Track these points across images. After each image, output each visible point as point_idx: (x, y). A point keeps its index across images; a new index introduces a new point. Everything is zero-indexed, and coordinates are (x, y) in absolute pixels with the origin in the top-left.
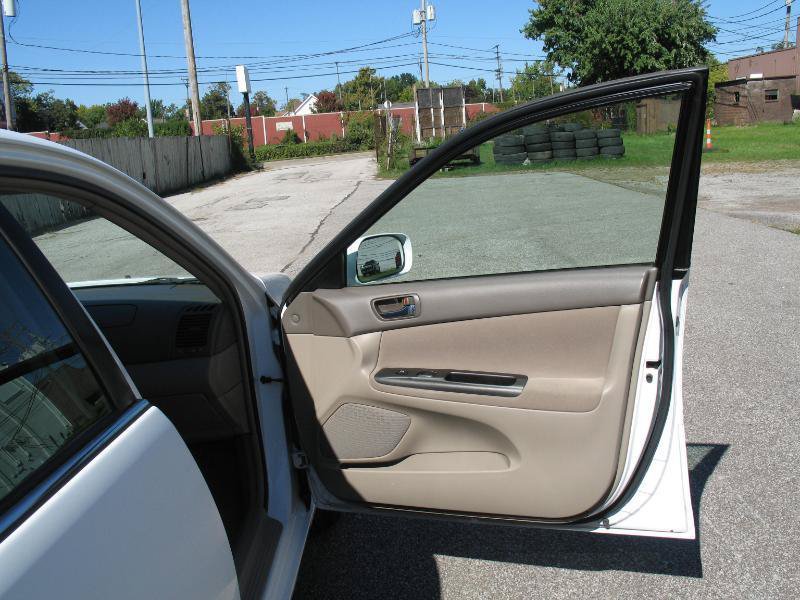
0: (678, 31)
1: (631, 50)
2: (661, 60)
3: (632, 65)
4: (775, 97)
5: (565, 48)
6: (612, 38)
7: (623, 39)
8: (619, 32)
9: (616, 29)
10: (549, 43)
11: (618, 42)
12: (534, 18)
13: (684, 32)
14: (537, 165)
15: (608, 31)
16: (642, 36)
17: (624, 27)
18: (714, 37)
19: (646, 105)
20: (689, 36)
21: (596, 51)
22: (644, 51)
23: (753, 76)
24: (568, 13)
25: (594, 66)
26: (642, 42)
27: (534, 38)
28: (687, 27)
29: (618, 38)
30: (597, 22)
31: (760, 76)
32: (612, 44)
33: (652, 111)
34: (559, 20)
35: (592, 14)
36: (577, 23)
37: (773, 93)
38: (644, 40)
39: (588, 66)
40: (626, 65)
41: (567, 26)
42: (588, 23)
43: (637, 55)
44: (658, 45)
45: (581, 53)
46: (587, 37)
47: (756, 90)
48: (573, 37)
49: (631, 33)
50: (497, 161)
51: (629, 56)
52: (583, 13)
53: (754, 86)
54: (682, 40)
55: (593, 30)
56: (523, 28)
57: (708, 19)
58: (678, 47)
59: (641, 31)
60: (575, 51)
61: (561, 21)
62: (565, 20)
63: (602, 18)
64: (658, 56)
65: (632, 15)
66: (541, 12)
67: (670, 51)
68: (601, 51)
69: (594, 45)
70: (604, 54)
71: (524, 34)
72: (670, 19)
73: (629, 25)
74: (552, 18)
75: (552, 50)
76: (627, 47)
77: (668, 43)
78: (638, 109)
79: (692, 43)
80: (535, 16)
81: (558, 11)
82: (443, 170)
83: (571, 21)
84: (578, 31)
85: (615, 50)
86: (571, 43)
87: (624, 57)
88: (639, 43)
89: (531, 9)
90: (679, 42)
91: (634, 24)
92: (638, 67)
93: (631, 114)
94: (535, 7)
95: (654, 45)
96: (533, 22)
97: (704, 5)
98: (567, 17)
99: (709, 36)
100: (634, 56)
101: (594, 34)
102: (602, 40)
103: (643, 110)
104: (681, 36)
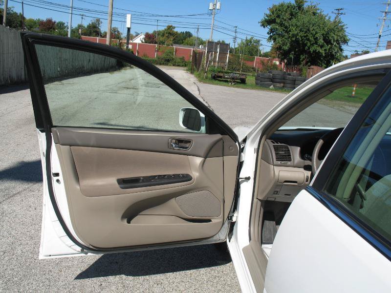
0: (333, 36)
1: (310, 42)
2: (323, 49)
3: (309, 48)
5: (279, 34)
6: (302, 34)
7: (307, 36)
8: (306, 32)
9: (305, 30)
10: (272, 31)
11: (305, 36)
13: (335, 37)
14: (277, 89)
15: (301, 30)
16: (316, 36)
17: (309, 30)
18: (347, 43)
19: (313, 69)
20: (337, 40)
21: (294, 39)
22: (316, 43)
24: (283, 19)
25: (291, 46)
27: (264, 27)
28: (337, 35)
29: (305, 35)
30: (296, 25)
32: (301, 37)
33: (315, 72)
34: (278, 21)
35: (294, 20)
36: (286, 24)
38: (317, 38)
39: (288, 45)
40: (306, 48)
41: (281, 25)
42: (292, 25)
43: (312, 45)
44: (323, 42)
45: (286, 39)
46: (290, 31)
48: (284, 30)
49: (312, 34)
50: (257, 84)
51: (309, 44)
52: (290, 19)
54: (334, 42)
55: (294, 29)
56: (260, 21)
57: (346, 34)
58: (332, 44)
59: (316, 33)
60: (283, 37)
63: (299, 24)
64: (322, 47)
65: (313, 25)
66: (270, 16)
67: (328, 45)
68: (296, 39)
69: (293, 35)
70: (297, 41)
71: (260, 24)
72: (331, 30)
73: (311, 29)
74: (275, 19)
75: (272, 34)
76: (308, 40)
77: (328, 41)
78: (309, 70)
79: (338, 44)
80: (267, 16)
81: (278, 16)
83: (284, 22)
84: (286, 27)
85: (302, 40)
86: (281, 32)
87: (306, 45)
88: (314, 39)
89: (266, 13)
90: (332, 41)
91: (313, 29)
92: (311, 50)
93: (304, 71)
94: (268, 12)
95: (321, 41)
96: (266, 19)
97: (345, 27)
98: (282, 20)
99: (345, 41)
100: (311, 44)
101: (294, 31)
102: (297, 34)
103: (311, 70)
104: (334, 39)
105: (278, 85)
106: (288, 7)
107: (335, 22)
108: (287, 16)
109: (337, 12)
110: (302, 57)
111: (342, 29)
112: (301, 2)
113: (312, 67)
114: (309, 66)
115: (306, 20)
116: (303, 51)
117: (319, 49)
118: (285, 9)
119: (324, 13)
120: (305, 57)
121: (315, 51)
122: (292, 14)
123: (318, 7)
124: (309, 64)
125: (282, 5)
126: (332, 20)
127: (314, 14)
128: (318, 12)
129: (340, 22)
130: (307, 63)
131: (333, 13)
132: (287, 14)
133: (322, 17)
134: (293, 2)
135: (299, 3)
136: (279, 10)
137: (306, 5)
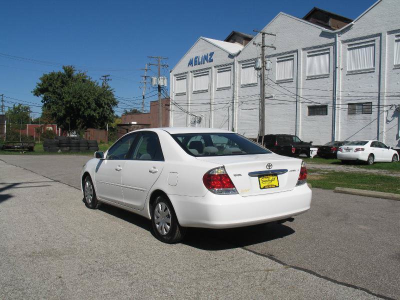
0: (103, 100)
1: (84, 107)
2: (96, 112)
3: (83, 113)
5: (53, 102)
6: (75, 100)
7: (80, 101)
8: (79, 98)
9: (77, 96)
10: (45, 99)
11: (78, 102)
12: (39, 87)
13: (106, 101)
14: (64, 152)
15: (74, 97)
16: (89, 101)
17: (81, 96)
18: (117, 105)
19: (89, 131)
20: (108, 104)
21: (68, 105)
22: (89, 107)
23: (133, 123)
25: (66, 112)
27: (38, 96)
28: (107, 99)
30: (68, 92)
31: (135, 123)
32: (75, 103)
33: (92, 134)
34: (50, 89)
35: (66, 88)
36: (59, 92)
38: (89, 103)
39: (63, 112)
40: (81, 113)
41: (54, 92)
42: (65, 93)
43: (86, 109)
44: (95, 106)
45: (60, 105)
46: (63, 98)
48: (57, 98)
49: (84, 99)
50: (45, 150)
51: (83, 109)
52: (62, 87)
53: (135, 127)
54: (105, 105)
55: (67, 96)
56: (33, 91)
57: (115, 97)
58: (104, 107)
59: (88, 99)
60: (57, 104)
61: (51, 90)
62: (54, 90)
63: (71, 91)
64: (95, 110)
65: (85, 92)
66: (42, 85)
67: (100, 108)
68: (71, 105)
69: (67, 102)
70: (71, 106)
71: (33, 93)
72: (101, 95)
73: (83, 95)
74: (47, 88)
75: (46, 102)
76: (82, 105)
77: (99, 105)
78: (86, 133)
79: (108, 106)
80: (39, 85)
81: (51, 85)
82: (22, 152)
83: (56, 90)
84: (59, 95)
85: (76, 105)
86: (55, 100)
87: (80, 110)
88: (87, 104)
89: (38, 82)
91: (85, 95)
92: (86, 114)
94: (40, 82)
95: (94, 105)
96: (38, 88)
97: (113, 91)
98: (55, 88)
99: (115, 104)
101: (67, 98)
102: (71, 101)
103: (88, 133)
104: (105, 103)
105: (65, 149)
106: (59, 76)
107: (104, 87)
108: (59, 84)
109: (104, 78)
110: (78, 122)
111: (110, 93)
112: (70, 71)
113: (88, 129)
114: (86, 129)
115: (77, 87)
116: (78, 116)
117: (92, 113)
118: (56, 78)
119: (93, 80)
120: (81, 121)
121: (89, 115)
122: (63, 82)
123: (86, 74)
124: (85, 127)
125: (53, 74)
126: (100, 85)
127: (84, 81)
128: (87, 79)
129: (108, 87)
130: (83, 127)
131: (100, 79)
132: (58, 83)
133: (91, 84)
134: (63, 71)
135: (69, 72)
136: (51, 79)
137: (75, 74)
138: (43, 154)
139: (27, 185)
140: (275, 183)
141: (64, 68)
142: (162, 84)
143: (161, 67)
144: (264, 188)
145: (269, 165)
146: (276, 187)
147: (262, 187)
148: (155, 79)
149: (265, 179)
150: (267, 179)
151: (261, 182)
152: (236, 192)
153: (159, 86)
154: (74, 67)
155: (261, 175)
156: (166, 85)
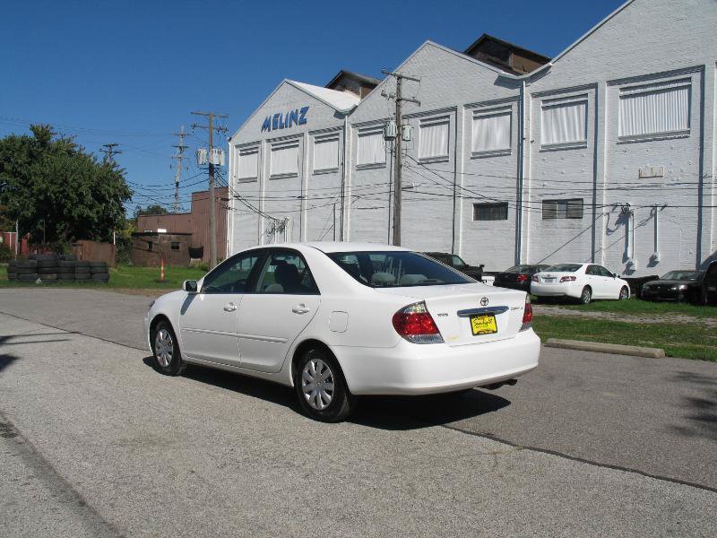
0: (105, 189)
1: (71, 200)
2: (94, 210)
3: (70, 212)
4: (178, 248)
5: (13, 191)
6: (54, 188)
7: (64, 191)
8: (62, 185)
9: (59, 181)
11: (60, 192)
13: (112, 191)
14: (47, 283)
15: (52, 182)
16: (80, 190)
17: (66, 181)
18: (130, 198)
19: (81, 245)
20: (115, 195)
21: (42, 197)
22: (82, 202)
23: (160, 231)
24: (17, 163)
25: (37, 210)
26: (80, 195)
28: (114, 187)
29: (61, 189)
30: (42, 173)
31: (164, 231)
32: (55, 193)
33: (87, 250)
34: (8, 167)
35: (37, 167)
36: (24, 172)
37: (175, 245)
38: (81, 193)
39: (32, 209)
40: (65, 211)
41: (15, 173)
42: (35, 174)
43: (75, 205)
44: (92, 199)
45: (26, 198)
46: (32, 184)
47: (165, 242)
48: (20, 183)
49: (71, 187)
50: (11, 279)
51: (69, 205)
52: (29, 164)
53: (164, 239)
54: (110, 197)
55: (40, 180)
57: (127, 183)
58: (107, 202)
59: (80, 186)
60: (21, 194)
61: (9, 168)
62: (14, 168)
64: (91, 207)
65: (72, 174)
67: (101, 204)
68: (47, 198)
69: (40, 192)
70: (47, 200)
72: (102, 179)
73: (70, 179)
76: (67, 197)
77: (100, 198)
78: (74, 248)
79: (116, 201)
81: (8, 160)
83: (19, 170)
84: (24, 178)
85: (57, 197)
86: (17, 187)
87: (64, 206)
88: (77, 195)
90: (107, 198)
91: (74, 180)
92: (75, 214)
93: (66, 250)
95: (89, 198)
97: (124, 172)
98: (16, 166)
99: (127, 196)
100: (73, 204)
101: (40, 183)
102: (47, 189)
103: (79, 248)
104: (109, 193)
105: (49, 277)
106: (23, 143)
107: (107, 165)
108: (24, 158)
109: (107, 149)
110: (60, 227)
111: (118, 177)
112: (45, 134)
113: (80, 242)
114: (74, 241)
115: (59, 167)
116: (60, 217)
117: (87, 212)
118: (17, 148)
119: (87, 152)
120: (66, 226)
121: (80, 216)
122: (31, 155)
123: (74, 141)
124: (73, 237)
125: (12, 140)
126: (100, 161)
127: (70, 153)
128: (76, 149)
129: (114, 166)
130: (69, 237)
131: (101, 150)
132: (22, 155)
133: (82, 159)
134: (31, 135)
135: (43, 136)
136: (8, 149)
137: (54, 140)
138: (8, 287)
139: (27, 339)
140: (491, 326)
141: (33, 129)
142: (215, 162)
143: (214, 131)
144: (478, 334)
145: (485, 300)
146: (494, 332)
147: (475, 332)
148: (203, 152)
149: (478, 321)
150: (481, 321)
151: (473, 324)
152: (441, 340)
153: (211, 166)
154: (51, 128)
155: (473, 314)
156: (222, 164)
